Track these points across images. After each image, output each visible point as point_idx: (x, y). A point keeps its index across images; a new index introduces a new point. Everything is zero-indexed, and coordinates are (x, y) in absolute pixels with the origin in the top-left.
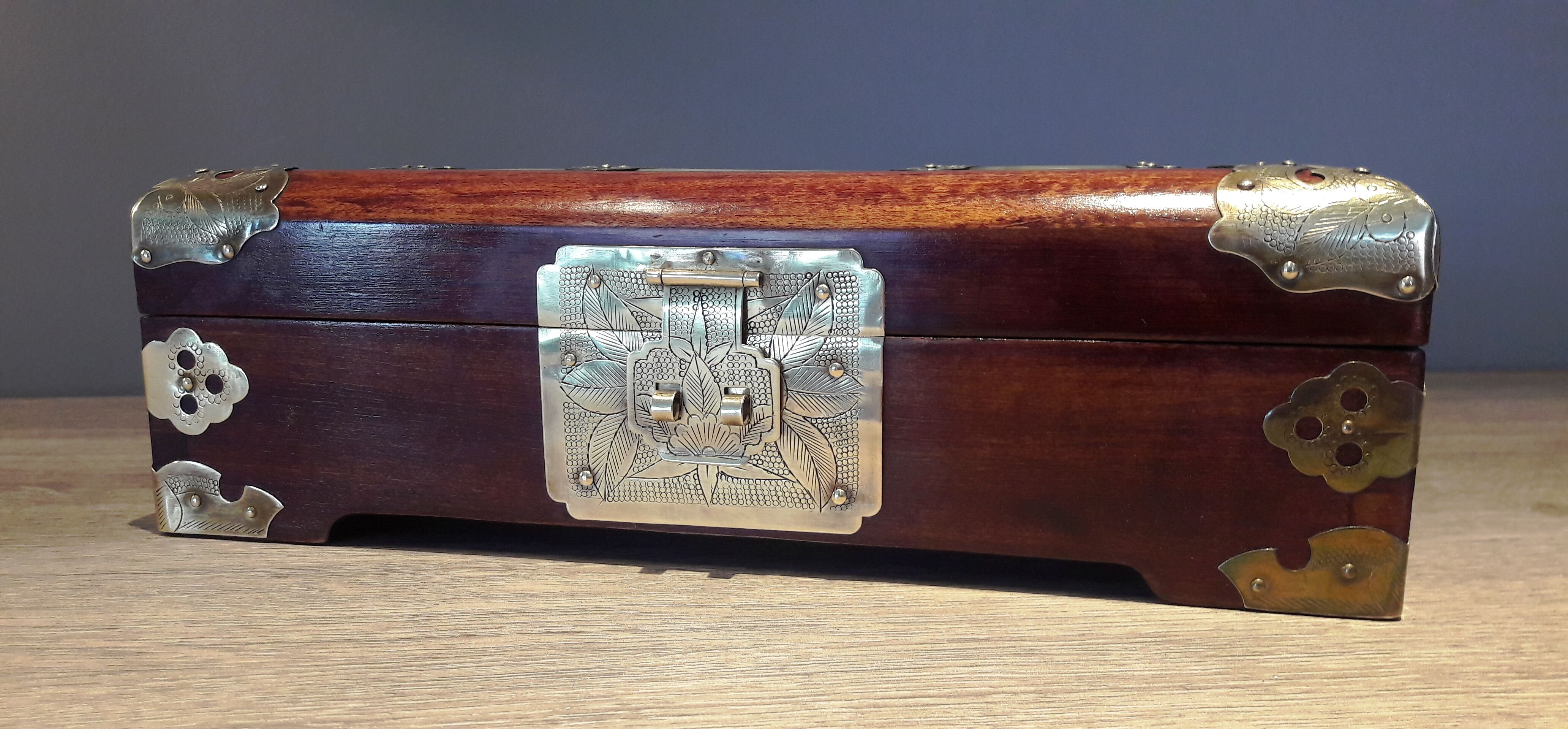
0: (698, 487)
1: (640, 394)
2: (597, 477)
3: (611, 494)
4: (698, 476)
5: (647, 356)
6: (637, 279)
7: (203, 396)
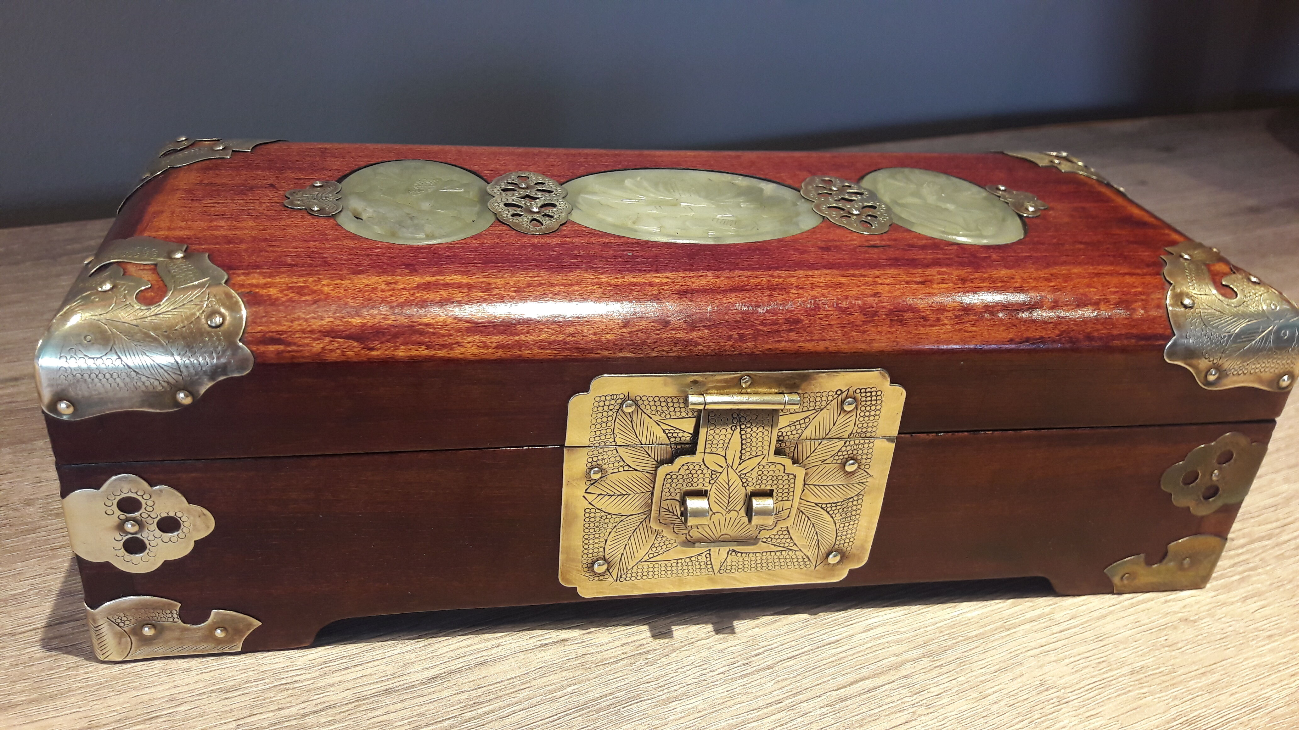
0: (709, 563)
1: (667, 499)
2: (611, 564)
3: (624, 576)
4: (710, 555)
5: (679, 469)
6: (674, 403)
7: (151, 535)
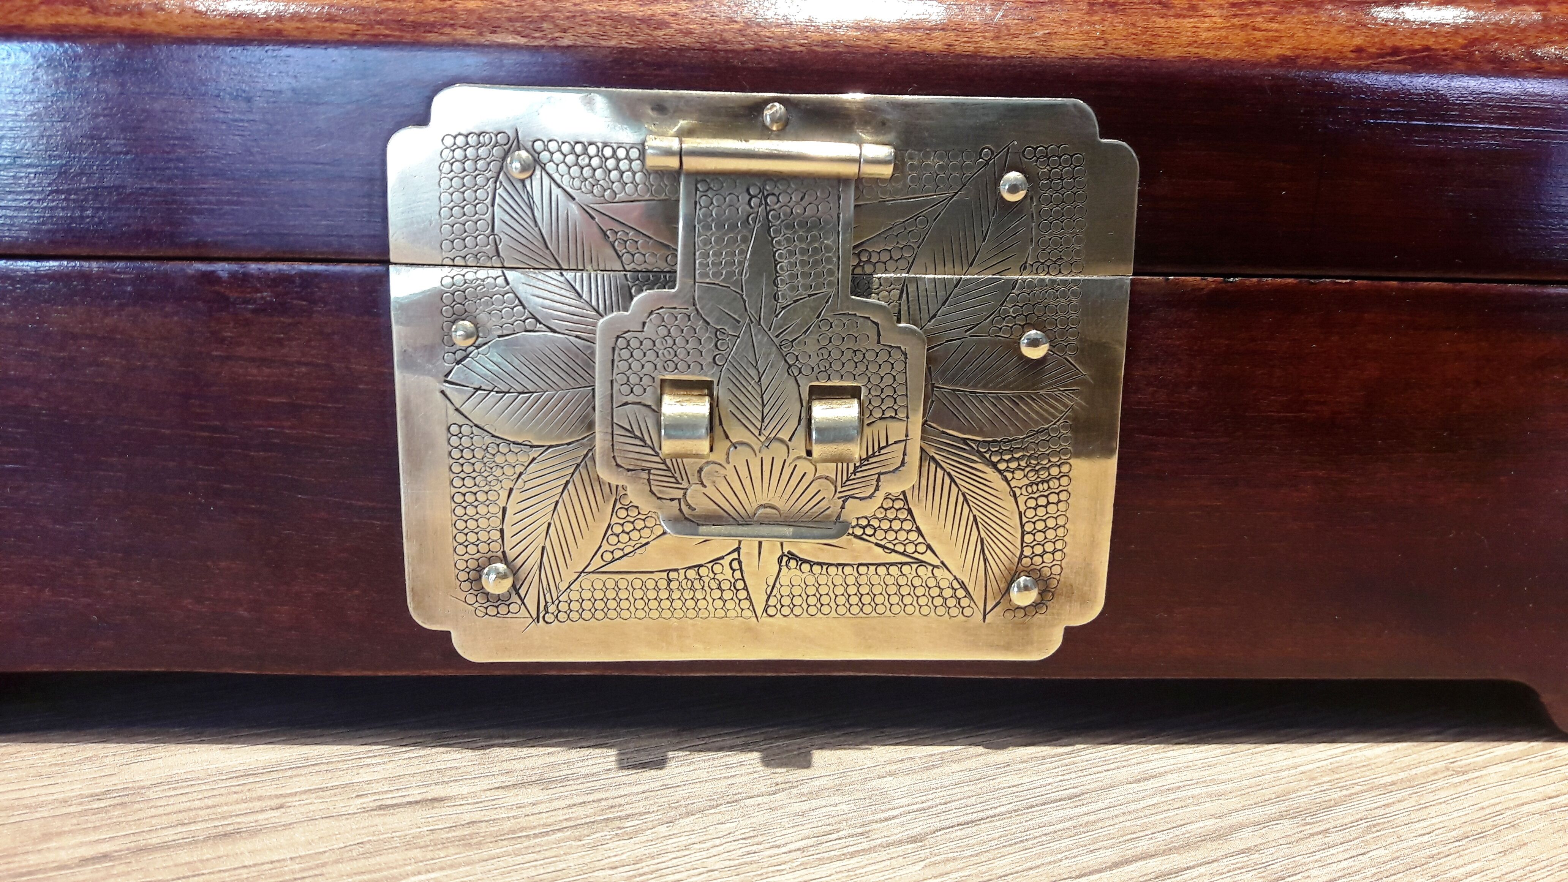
0: (738, 586)
1: (626, 404)
2: (522, 574)
3: (552, 608)
4: (740, 563)
5: (644, 324)
6: (618, 160)
